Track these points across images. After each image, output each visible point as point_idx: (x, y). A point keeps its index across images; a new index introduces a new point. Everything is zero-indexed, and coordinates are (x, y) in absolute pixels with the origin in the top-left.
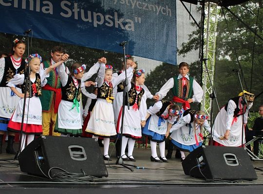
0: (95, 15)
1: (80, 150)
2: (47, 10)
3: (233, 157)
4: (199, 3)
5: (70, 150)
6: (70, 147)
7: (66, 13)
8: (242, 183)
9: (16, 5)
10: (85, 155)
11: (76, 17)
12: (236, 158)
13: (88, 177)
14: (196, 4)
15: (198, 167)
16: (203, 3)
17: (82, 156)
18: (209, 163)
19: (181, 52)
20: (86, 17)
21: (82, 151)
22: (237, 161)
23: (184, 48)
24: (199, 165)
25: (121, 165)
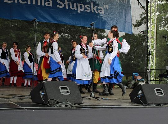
0: (79, 5)
1: (66, 88)
2: (49, 4)
3: (161, 90)
5: (60, 89)
6: (60, 87)
7: (61, 5)
8: (166, 106)
9: (29, 3)
10: (69, 91)
11: (67, 8)
12: (162, 91)
13: (71, 104)
15: (138, 97)
17: (68, 92)
18: (145, 94)
20: (73, 7)
21: (67, 89)
22: (163, 93)
24: (139, 96)
25: (93, 97)
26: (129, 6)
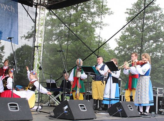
4: (34, 6)
12: (18, 106)
14: (32, 6)
16: (36, 6)
19: (27, 38)
22: (18, 108)
23: (28, 35)
26: (17, 15)
